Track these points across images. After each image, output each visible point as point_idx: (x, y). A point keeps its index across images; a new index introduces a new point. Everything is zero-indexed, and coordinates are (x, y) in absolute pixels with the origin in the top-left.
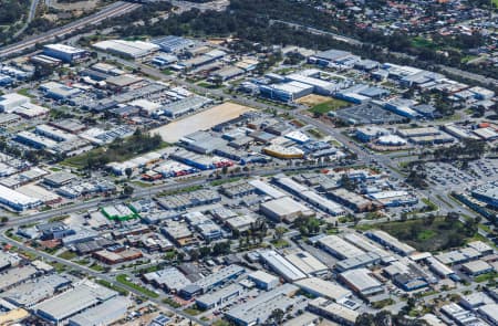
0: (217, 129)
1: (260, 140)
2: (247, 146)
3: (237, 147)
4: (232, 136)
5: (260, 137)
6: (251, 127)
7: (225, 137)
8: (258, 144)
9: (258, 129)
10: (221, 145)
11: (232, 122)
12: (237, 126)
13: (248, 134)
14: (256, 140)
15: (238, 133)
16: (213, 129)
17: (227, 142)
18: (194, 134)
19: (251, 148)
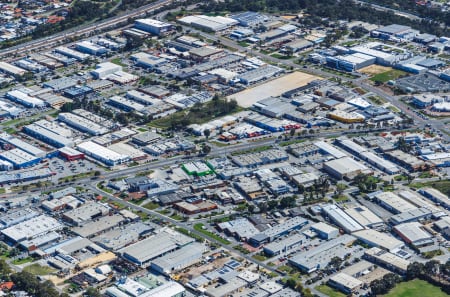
0: (287, 95)
1: (325, 106)
2: (313, 111)
3: (304, 112)
4: (300, 101)
5: (326, 103)
6: (318, 94)
7: (294, 103)
8: (324, 110)
9: (324, 95)
10: (291, 110)
11: (300, 89)
12: (305, 92)
13: (314, 100)
14: (322, 105)
15: (306, 99)
16: (283, 96)
17: (296, 107)
18: (266, 100)
19: (317, 113)
